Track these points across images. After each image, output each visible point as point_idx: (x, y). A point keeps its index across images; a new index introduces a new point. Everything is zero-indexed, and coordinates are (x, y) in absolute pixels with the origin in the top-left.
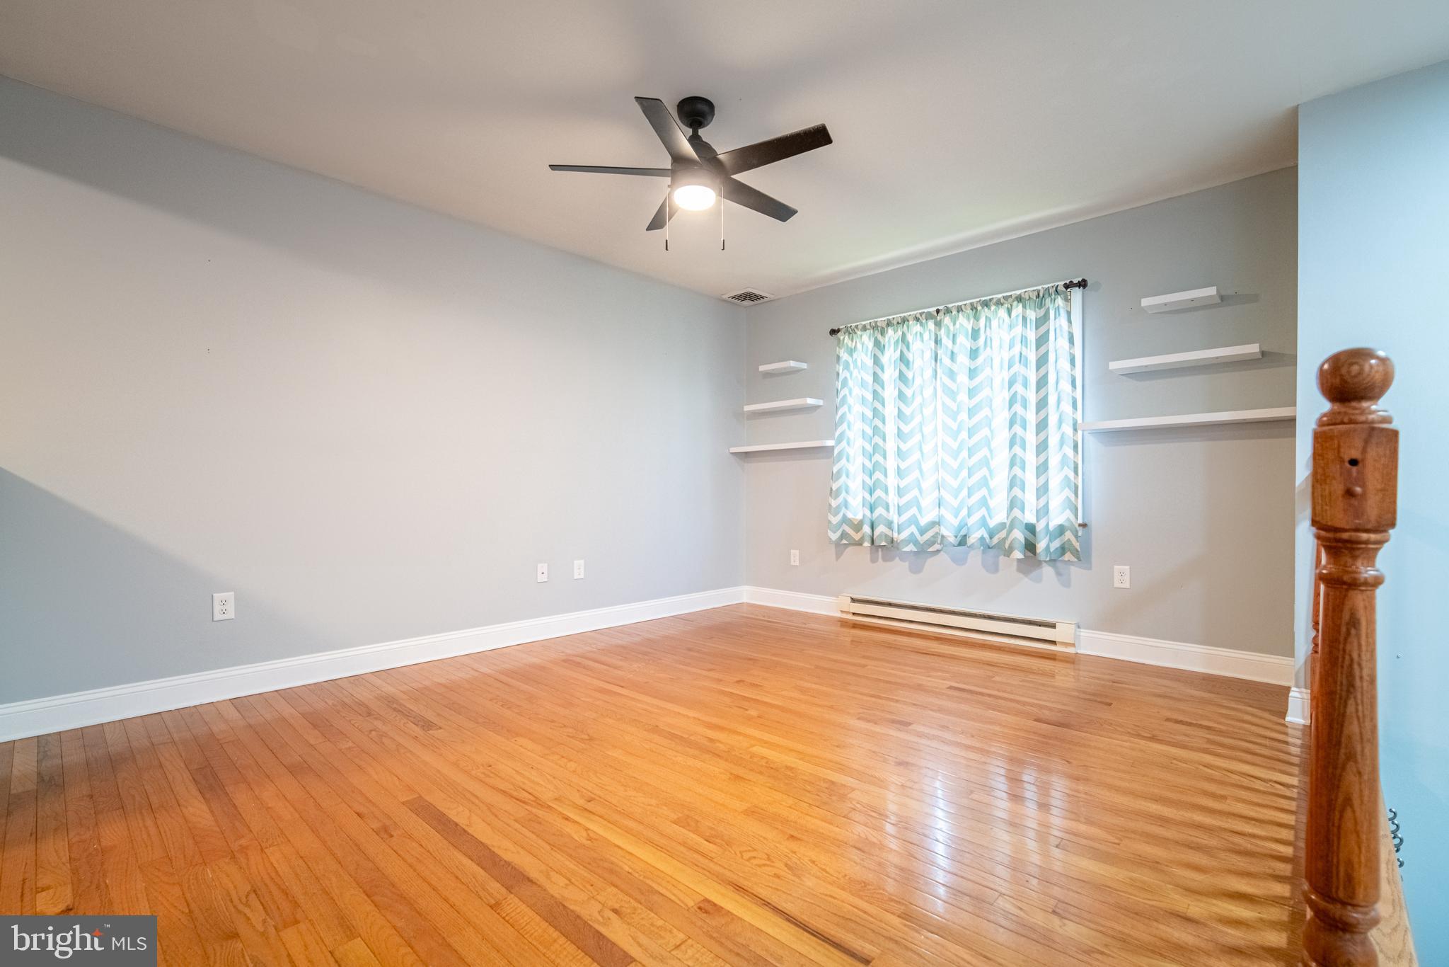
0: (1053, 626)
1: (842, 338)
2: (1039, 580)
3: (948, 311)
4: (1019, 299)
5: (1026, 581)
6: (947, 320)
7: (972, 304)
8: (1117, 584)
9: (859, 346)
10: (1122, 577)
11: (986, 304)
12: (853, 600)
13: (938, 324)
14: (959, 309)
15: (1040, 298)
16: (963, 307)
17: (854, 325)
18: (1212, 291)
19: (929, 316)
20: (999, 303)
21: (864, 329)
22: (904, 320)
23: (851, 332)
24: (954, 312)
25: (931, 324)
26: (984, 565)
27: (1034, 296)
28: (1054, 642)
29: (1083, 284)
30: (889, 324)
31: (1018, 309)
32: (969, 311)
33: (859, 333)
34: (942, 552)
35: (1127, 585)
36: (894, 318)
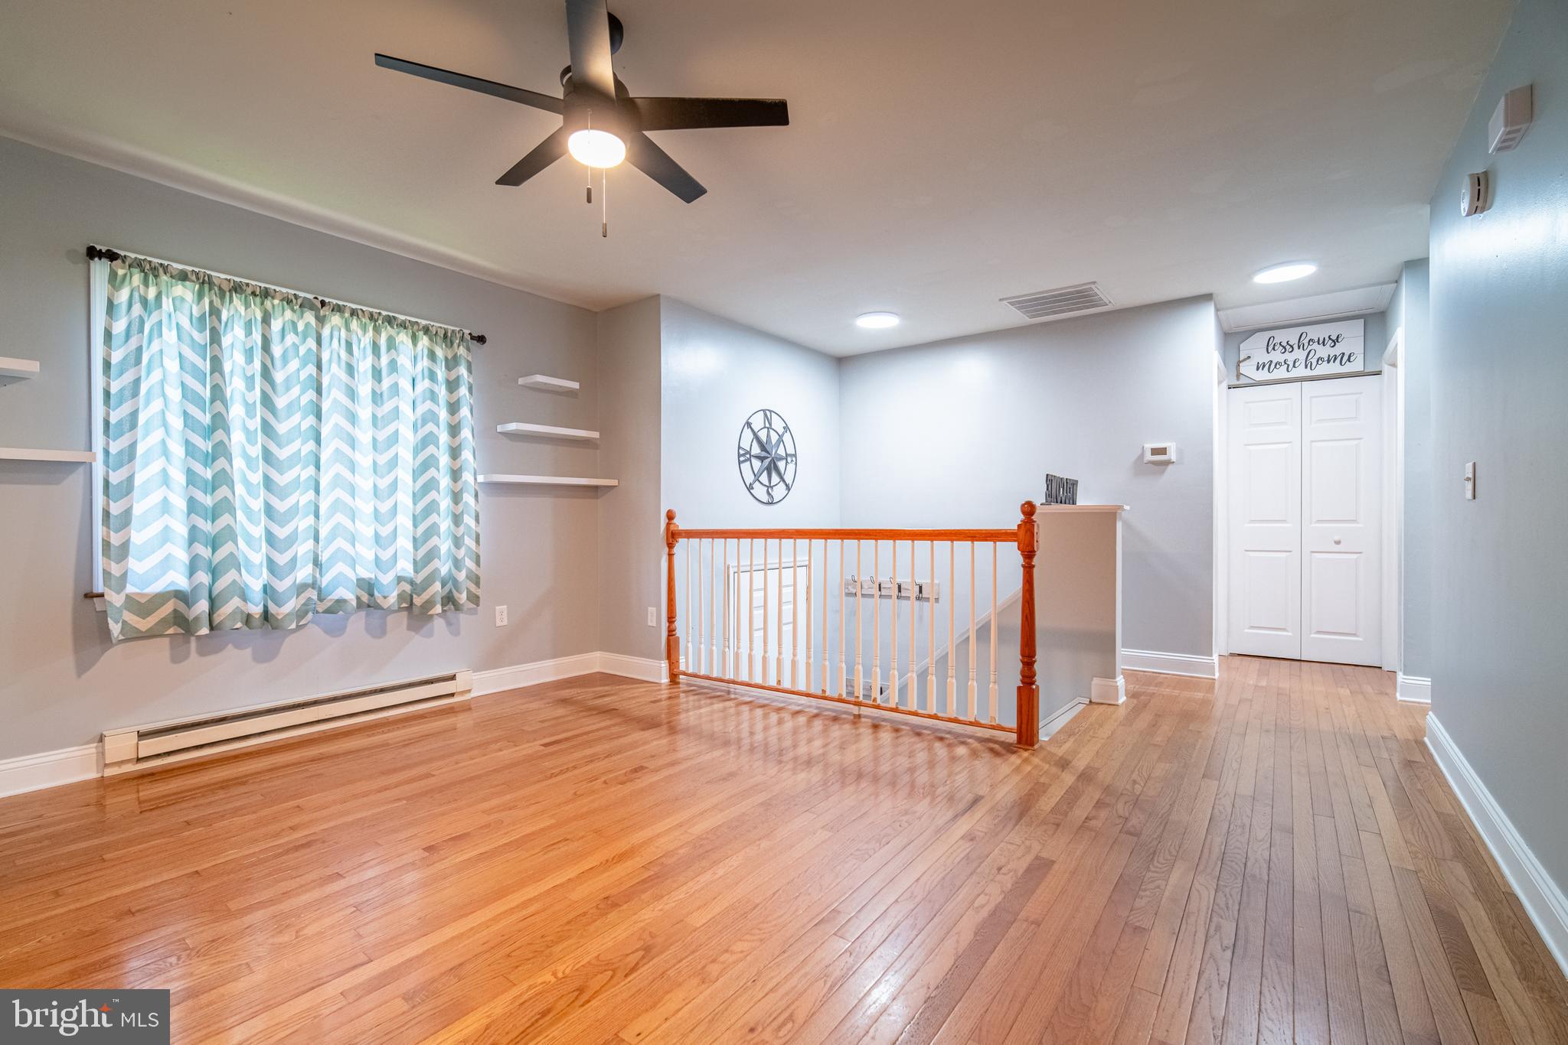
0: (453, 678)
1: (121, 272)
2: (430, 635)
3: (338, 309)
4: (426, 330)
5: (417, 639)
6: (336, 319)
7: (371, 314)
8: (499, 624)
9: (167, 304)
10: (502, 615)
11: (390, 320)
12: (142, 736)
13: (321, 320)
14: (353, 313)
15: (447, 339)
16: (360, 312)
17: (155, 261)
18: (575, 385)
19: (305, 305)
20: (403, 325)
21: (183, 277)
22: (266, 294)
23: (151, 272)
24: (347, 315)
25: (309, 317)
26: (368, 630)
27: (441, 333)
28: (452, 695)
29: (481, 339)
30: (237, 288)
31: (424, 341)
32: (365, 320)
33: (164, 278)
34: (310, 625)
35: (505, 623)
36: (247, 285)
